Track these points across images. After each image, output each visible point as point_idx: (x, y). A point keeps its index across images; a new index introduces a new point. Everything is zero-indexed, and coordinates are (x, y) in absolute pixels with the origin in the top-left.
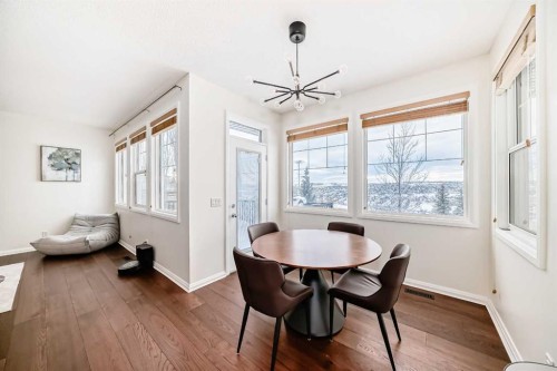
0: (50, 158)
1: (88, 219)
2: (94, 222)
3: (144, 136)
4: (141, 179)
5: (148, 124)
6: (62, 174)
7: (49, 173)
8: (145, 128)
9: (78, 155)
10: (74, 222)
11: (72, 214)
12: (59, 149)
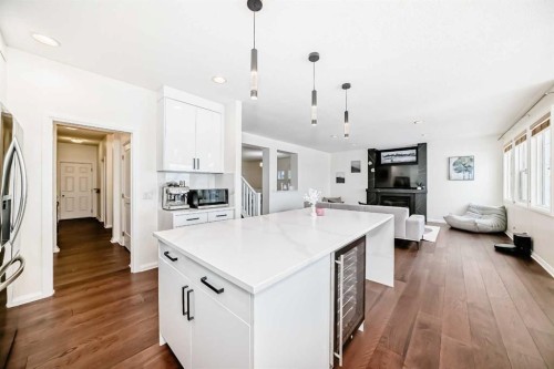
0: (454, 164)
1: (478, 208)
2: (484, 211)
3: (525, 138)
4: (524, 176)
5: (528, 127)
6: (461, 175)
7: (454, 174)
8: (526, 131)
9: (472, 160)
10: (468, 209)
11: (466, 203)
12: (460, 158)
